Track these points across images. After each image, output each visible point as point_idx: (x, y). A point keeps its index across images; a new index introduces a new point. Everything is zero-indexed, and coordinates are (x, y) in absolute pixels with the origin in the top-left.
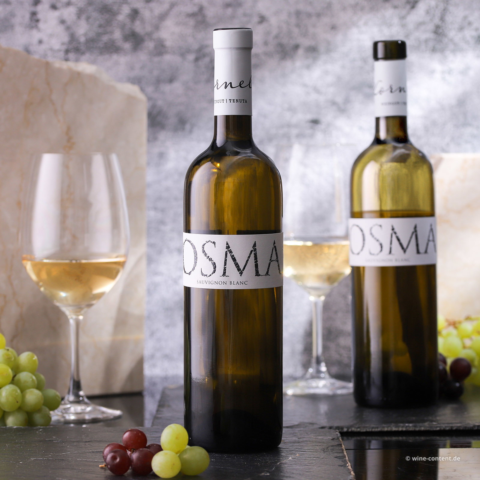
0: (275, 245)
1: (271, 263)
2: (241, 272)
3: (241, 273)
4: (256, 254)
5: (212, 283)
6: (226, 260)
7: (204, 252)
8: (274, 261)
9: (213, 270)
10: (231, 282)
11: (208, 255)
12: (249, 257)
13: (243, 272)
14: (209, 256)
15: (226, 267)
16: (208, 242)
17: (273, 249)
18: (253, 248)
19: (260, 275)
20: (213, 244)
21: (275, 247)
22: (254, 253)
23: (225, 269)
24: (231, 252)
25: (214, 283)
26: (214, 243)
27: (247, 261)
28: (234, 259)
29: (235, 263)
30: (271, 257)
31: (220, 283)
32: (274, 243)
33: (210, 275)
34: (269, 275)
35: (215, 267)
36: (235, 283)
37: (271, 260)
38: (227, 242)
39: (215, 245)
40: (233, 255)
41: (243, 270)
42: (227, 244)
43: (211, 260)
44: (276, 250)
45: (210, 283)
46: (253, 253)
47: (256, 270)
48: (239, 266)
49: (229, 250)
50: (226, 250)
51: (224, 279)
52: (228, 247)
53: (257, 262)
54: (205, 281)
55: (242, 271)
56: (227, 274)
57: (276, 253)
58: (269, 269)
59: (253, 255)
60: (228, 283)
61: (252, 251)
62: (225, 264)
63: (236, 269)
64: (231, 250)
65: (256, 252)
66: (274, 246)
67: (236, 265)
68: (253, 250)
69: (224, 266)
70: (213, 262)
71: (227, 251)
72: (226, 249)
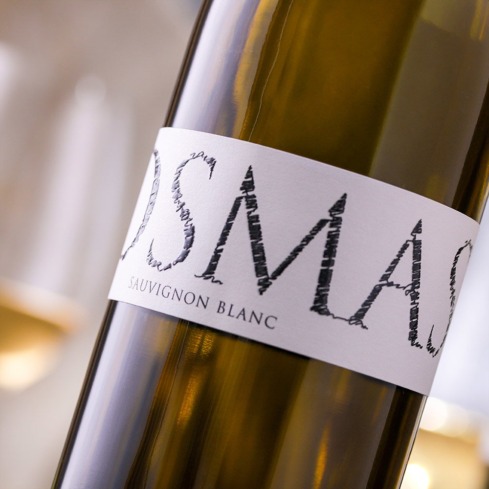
0: (419, 237)
1: (384, 288)
2: (266, 280)
3: (264, 285)
4: (337, 236)
5: (166, 294)
6: (228, 227)
7: (176, 187)
8: (398, 286)
9: (181, 250)
10: (221, 306)
11: (182, 200)
12: (308, 239)
13: (271, 283)
14: (184, 204)
15: (221, 250)
16: (197, 157)
17: (405, 246)
18: (331, 215)
19: (328, 313)
20: (209, 167)
21: (417, 244)
22: (330, 232)
23: (216, 257)
24: (252, 203)
25: (171, 296)
26: (212, 162)
27: (298, 250)
28: (255, 232)
29: (253, 245)
30: (391, 269)
31: (190, 298)
32: (418, 229)
33: (170, 267)
34: (364, 327)
35: (192, 241)
36: (236, 311)
37: (385, 277)
38: (250, 168)
39: (212, 170)
40: (257, 217)
41: (274, 277)
42: (250, 174)
43: (187, 218)
44: (417, 255)
45: (161, 291)
46: (326, 229)
47: (318, 293)
48: (264, 258)
49: (247, 197)
50: (240, 194)
51: (205, 288)
52: (248, 186)
53: (333, 265)
54: (149, 282)
55: (268, 278)
56: (217, 274)
57: (416, 268)
58: (369, 305)
59: (321, 238)
60: (213, 305)
61: (322, 223)
62: (223, 240)
63: (251, 265)
64: (254, 196)
65: (338, 231)
66: (412, 238)
67: (254, 252)
68: (327, 221)
69: (218, 245)
70: (189, 223)
71: (241, 198)
72: (241, 189)
